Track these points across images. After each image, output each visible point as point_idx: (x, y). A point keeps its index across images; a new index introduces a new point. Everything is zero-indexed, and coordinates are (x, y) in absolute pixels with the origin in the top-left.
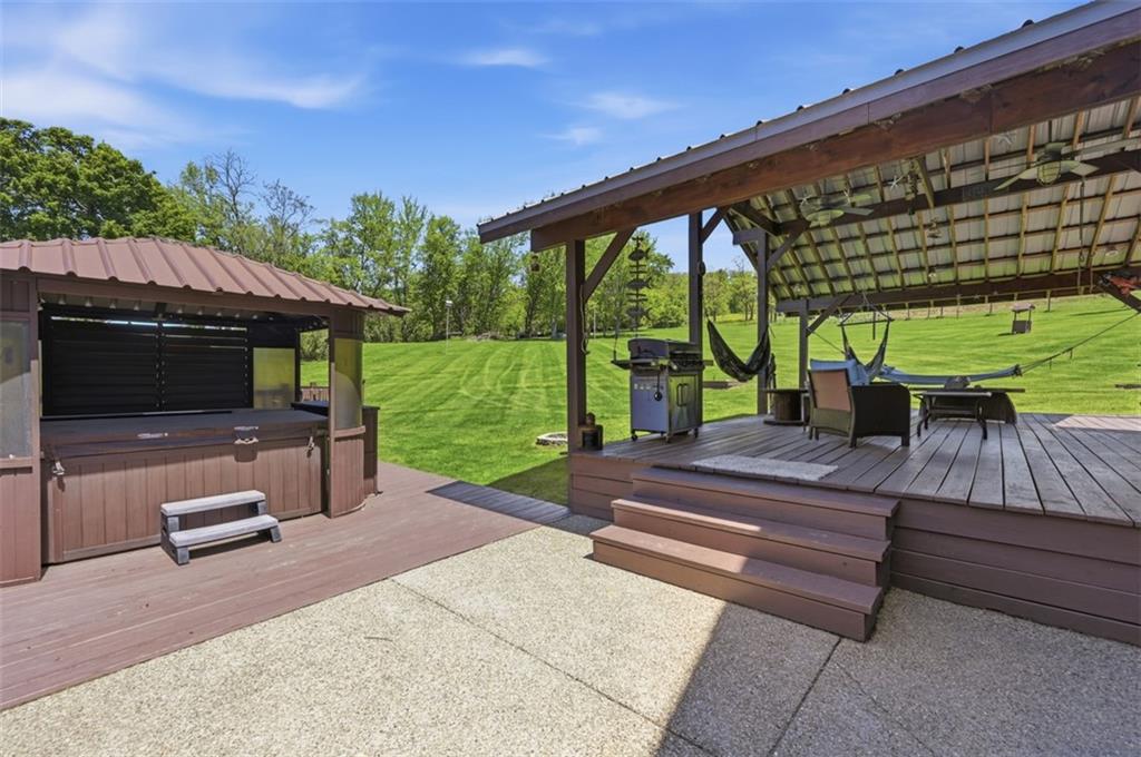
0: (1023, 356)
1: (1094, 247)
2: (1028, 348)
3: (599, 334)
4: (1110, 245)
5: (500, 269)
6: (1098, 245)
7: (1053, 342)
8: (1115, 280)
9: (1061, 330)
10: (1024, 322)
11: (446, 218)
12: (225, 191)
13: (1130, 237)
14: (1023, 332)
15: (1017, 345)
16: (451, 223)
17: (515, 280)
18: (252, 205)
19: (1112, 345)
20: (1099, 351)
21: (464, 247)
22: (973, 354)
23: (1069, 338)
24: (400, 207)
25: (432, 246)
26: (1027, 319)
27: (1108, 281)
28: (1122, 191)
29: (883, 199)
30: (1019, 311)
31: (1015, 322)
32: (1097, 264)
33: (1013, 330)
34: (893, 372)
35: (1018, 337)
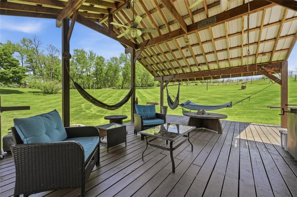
0: (243, 96)
1: (257, 55)
2: (244, 93)
3: (141, 88)
4: (263, 54)
5: (116, 70)
6: (259, 54)
7: (251, 92)
8: (266, 69)
9: (254, 89)
10: (244, 86)
11: (101, 56)
12: (34, 46)
13: (272, 50)
14: (244, 89)
15: (242, 93)
16: (102, 58)
17: (121, 73)
18: (43, 51)
19: (266, 93)
20: (263, 95)
21: (106, 64)
22: (230, 95)
23: (255, 91)
24: (89, 53)
25: (97, 64)
26: (245, 86)
27: (263, 69)
28: (268, 24)
29: (170, 31)
30: (243, 83)
31: (242, 86)
32: (259, 62)
33: (242, 88)
34: (191, 104)
35: (243, 91)
